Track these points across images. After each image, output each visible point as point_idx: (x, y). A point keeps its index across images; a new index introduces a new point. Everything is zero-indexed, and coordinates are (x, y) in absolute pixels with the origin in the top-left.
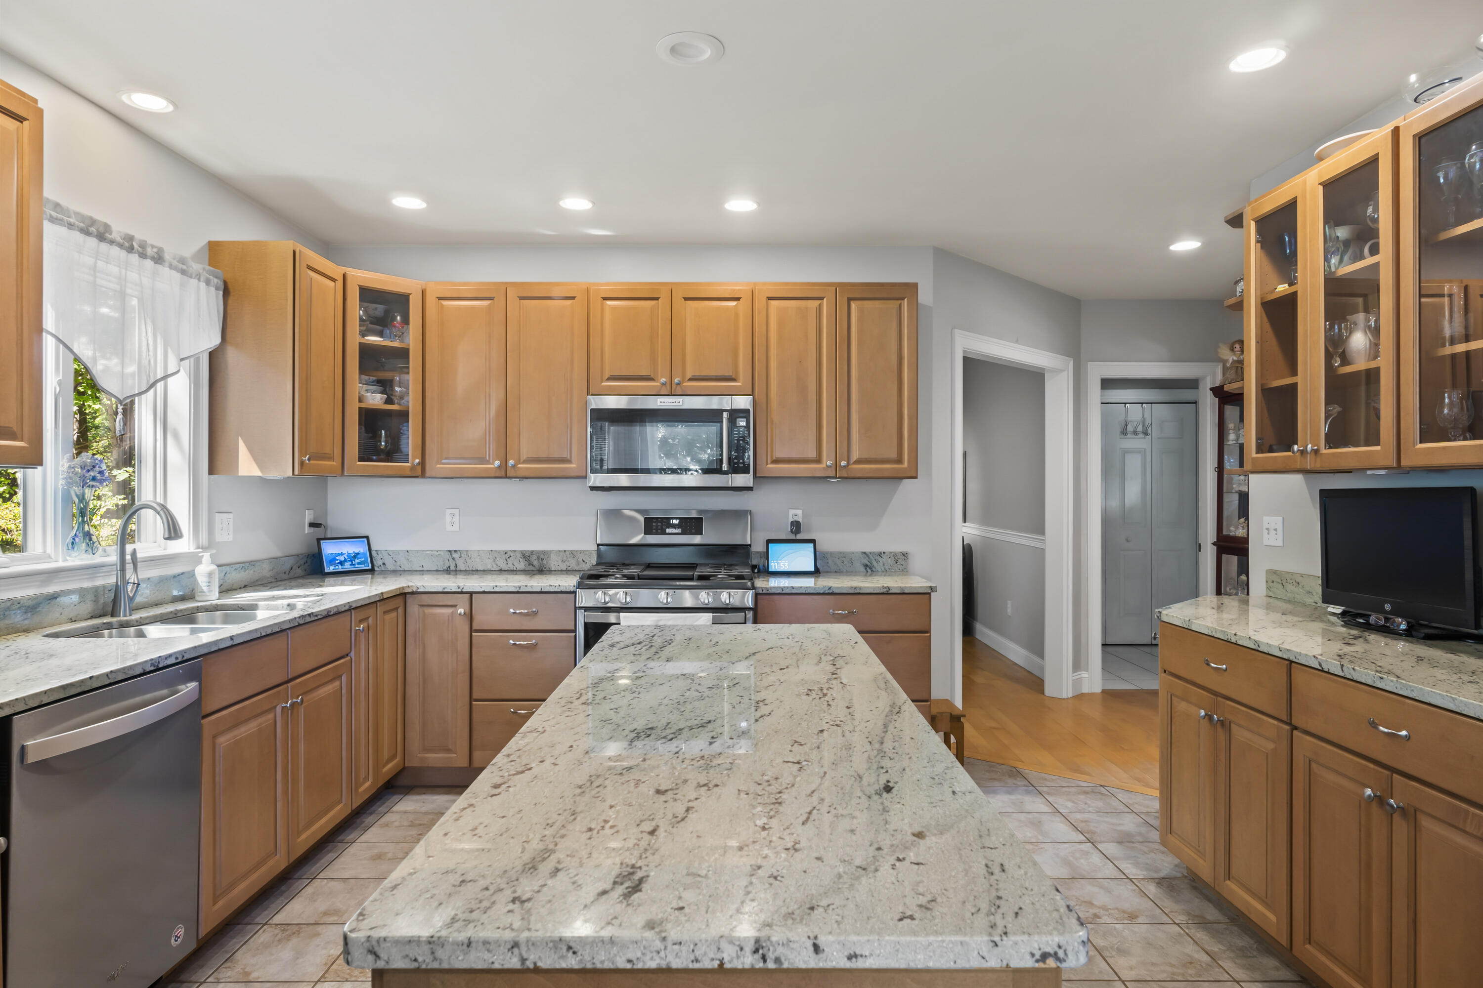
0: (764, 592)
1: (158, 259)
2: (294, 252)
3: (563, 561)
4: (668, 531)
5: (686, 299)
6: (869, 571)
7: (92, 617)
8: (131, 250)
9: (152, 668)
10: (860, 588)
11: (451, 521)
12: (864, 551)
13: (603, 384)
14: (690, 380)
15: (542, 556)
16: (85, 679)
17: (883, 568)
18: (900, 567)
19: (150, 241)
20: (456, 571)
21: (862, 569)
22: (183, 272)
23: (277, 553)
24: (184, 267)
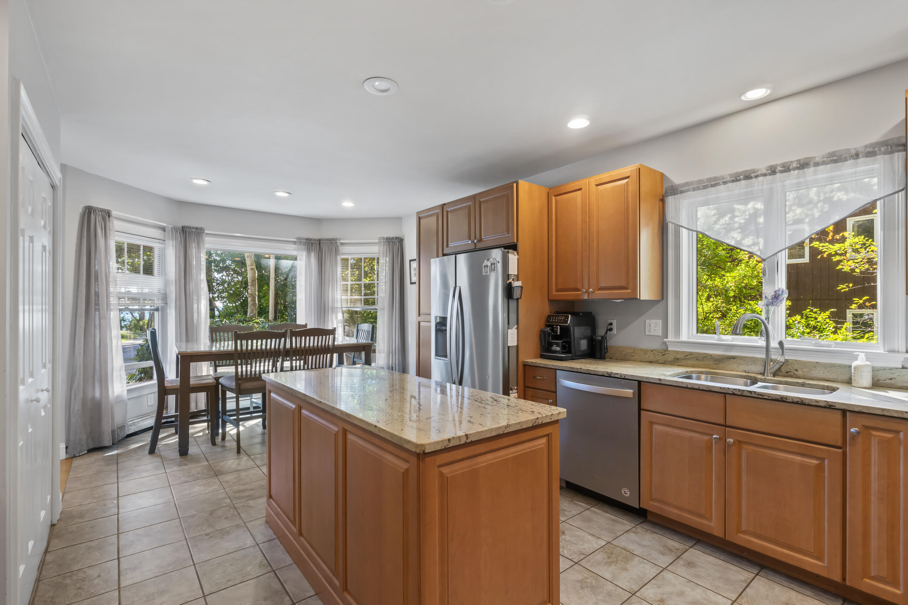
8: (775, 173)
19: (793, 159)
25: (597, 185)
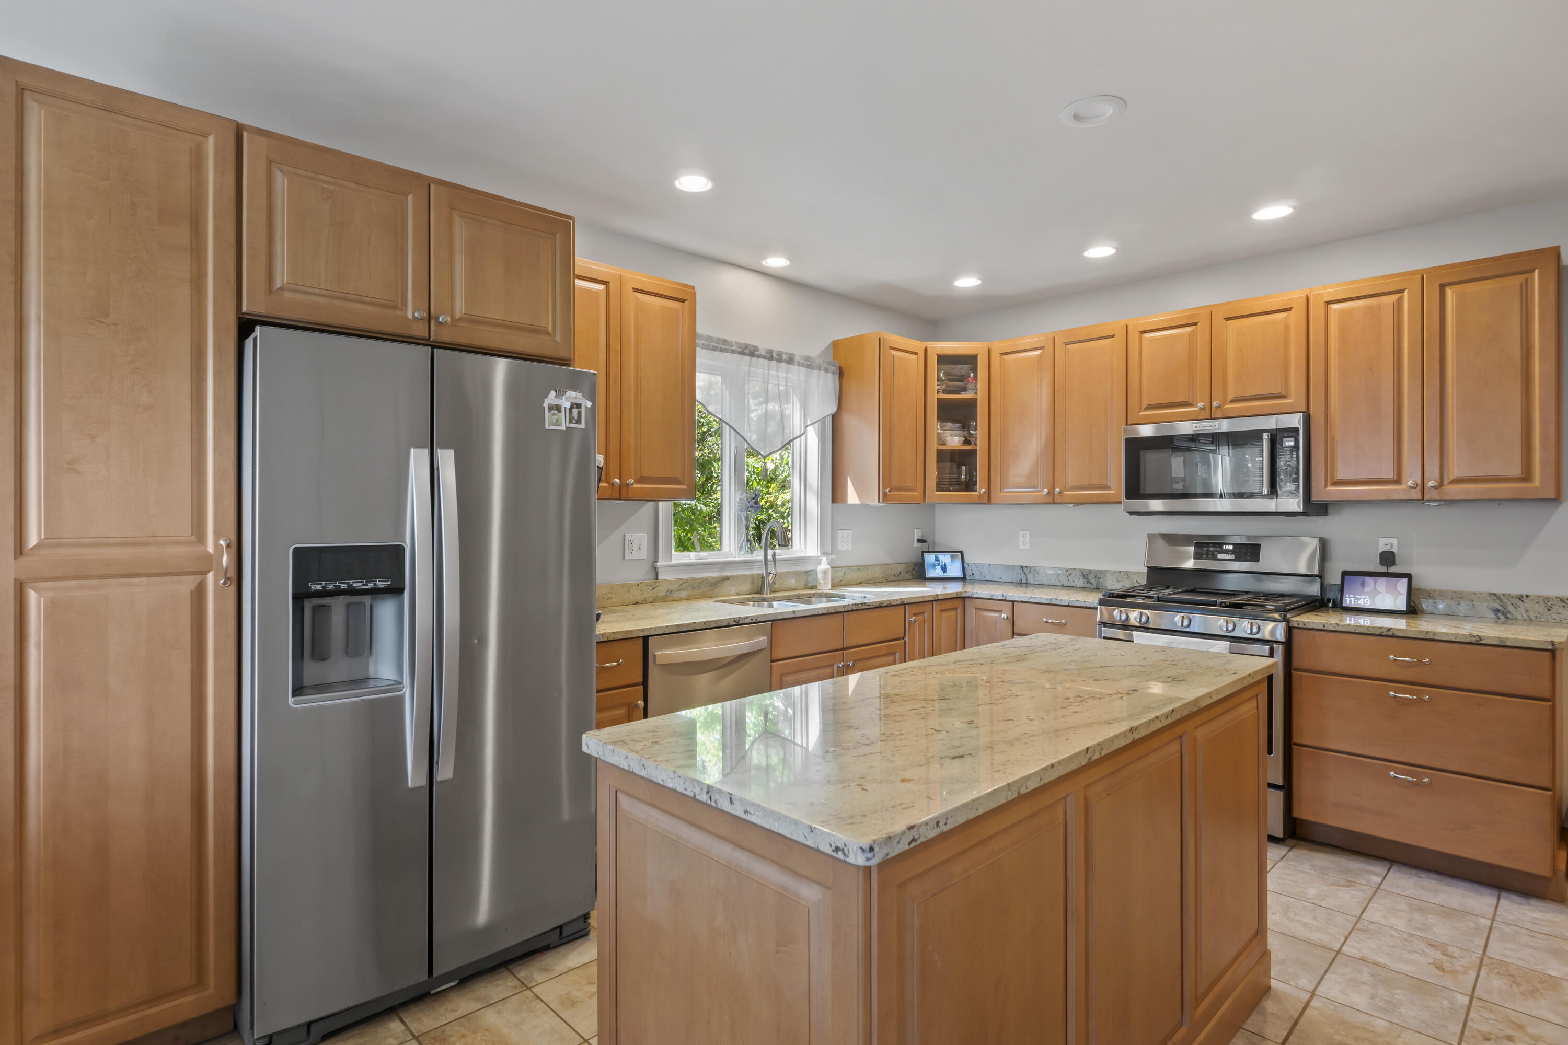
0: (1300, 626)
1: (791, 360)
2: (880, 339)
3: (1118, 581)
4: (1219, 556)
5: (1227, 319)
6: (1501, 617)
7: (750, 594)
8: (771, 358)
9: (735, 623)
10: (1434, 634)
11: (1024, 541)
12: (1494, 592)
13: (1141, 413)
14: (1232, 401)
15: (1099, 576)
16: (691, 623)
17: (1525, 616)
18: (1556, 616)
19: (784, 350)
20: (1026, 583)
21: (1491, 615)
22: (808, 367)
23: (888, 560)
24: (809, 363)
25: (635, 290)
